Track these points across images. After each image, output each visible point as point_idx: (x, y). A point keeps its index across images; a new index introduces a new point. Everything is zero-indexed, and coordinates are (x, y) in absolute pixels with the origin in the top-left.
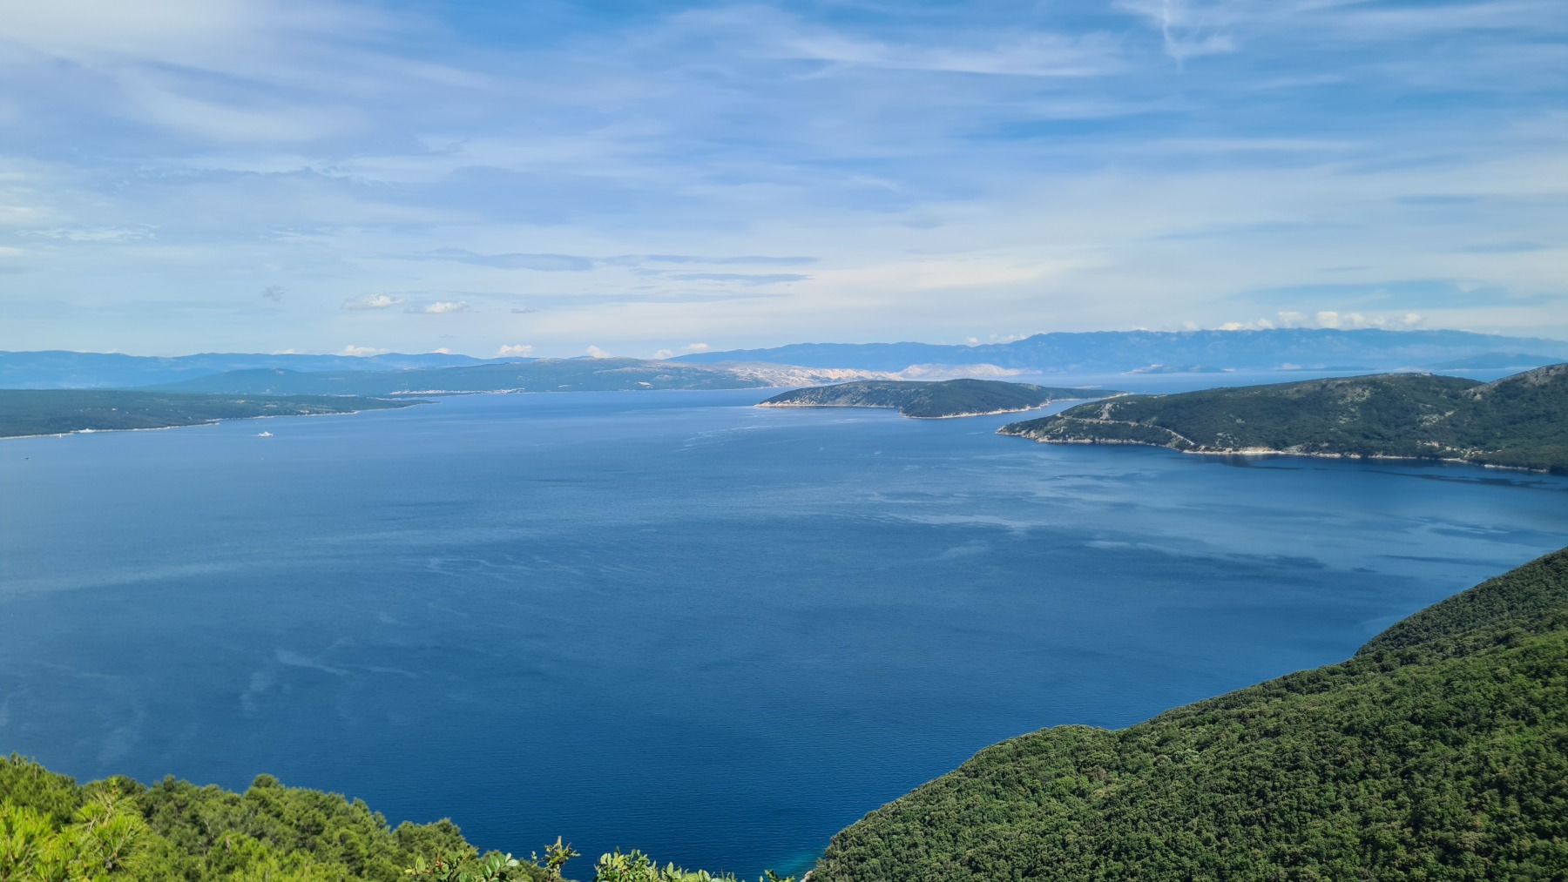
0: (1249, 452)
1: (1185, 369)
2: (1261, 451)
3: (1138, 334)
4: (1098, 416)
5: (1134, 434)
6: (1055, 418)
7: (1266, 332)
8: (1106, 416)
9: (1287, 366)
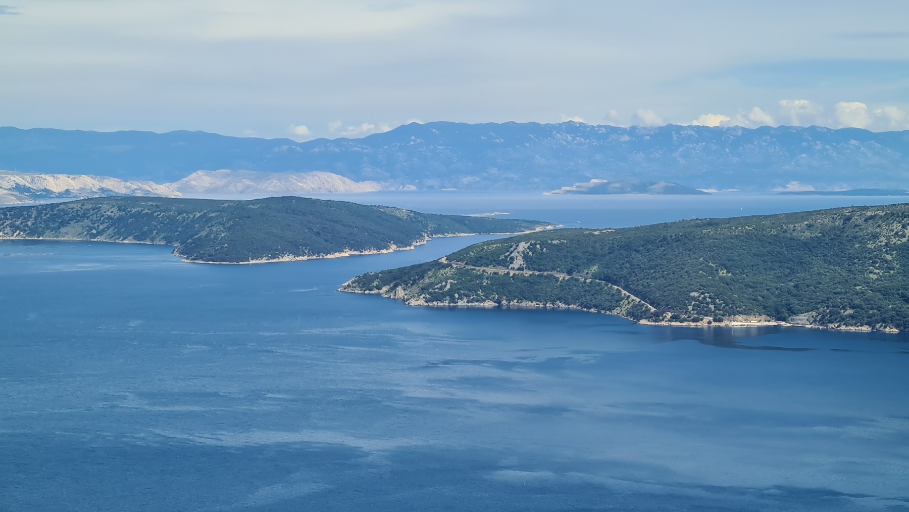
0: (737, 323)
1: (642, 188)
2: (756, 322)
3: (571, 128)
4: (506, 263)
5: (564, 292)
6: (437, 265)
7: (764, 130)
8: (519, 262)
9: (794, 186)
